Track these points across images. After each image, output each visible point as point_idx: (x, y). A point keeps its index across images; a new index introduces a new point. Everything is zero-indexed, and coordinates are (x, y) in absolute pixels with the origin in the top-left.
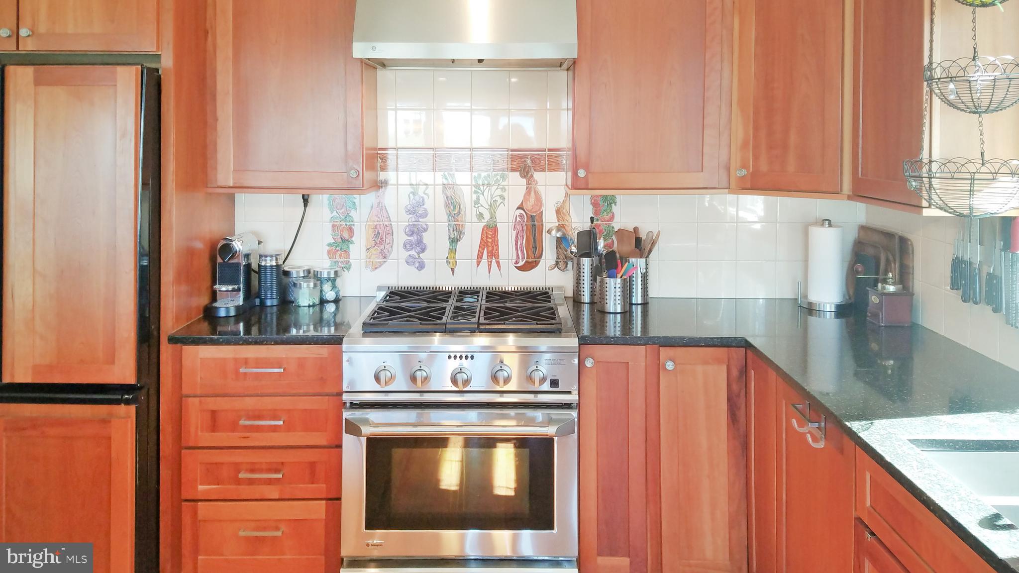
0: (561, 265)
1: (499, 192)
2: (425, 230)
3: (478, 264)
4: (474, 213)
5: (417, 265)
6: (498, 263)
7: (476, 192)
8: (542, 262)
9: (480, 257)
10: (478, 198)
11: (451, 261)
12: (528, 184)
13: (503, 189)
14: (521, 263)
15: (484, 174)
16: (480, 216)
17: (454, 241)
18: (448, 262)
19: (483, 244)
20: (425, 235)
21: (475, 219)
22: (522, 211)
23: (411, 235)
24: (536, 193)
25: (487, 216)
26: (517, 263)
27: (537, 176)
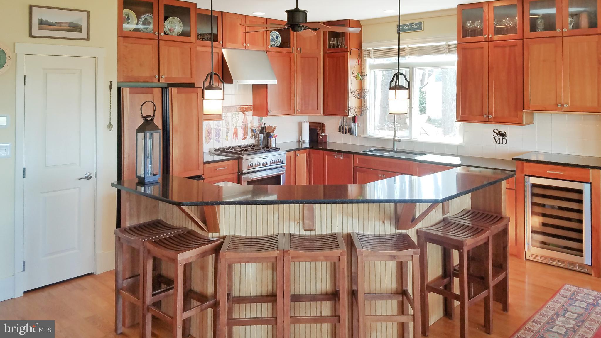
0: (252, 137)
1: (238, 118)
2: (220, 130)
3: (233, 139)
4: (232, 125)
5: (218, 141)
6: (238, 138)
7: (232, 118)
8: (248, 137)
9: (233, 137)
10: (233, 120)
11: (227, 139)
12: (244, 115)
13: (239, 117)
14: (243, 138)
15: (234, 113)
16: (233, 125)
17: (227, 133)
18: (226, 139)
19: (234, 133)
20: (220, 132)
21: (232, 126)
22: (243, 123)
23: (217, 132)
24: (246, 118)
25: (235, 125)
26: (242, 138)
27: (246, 113)
